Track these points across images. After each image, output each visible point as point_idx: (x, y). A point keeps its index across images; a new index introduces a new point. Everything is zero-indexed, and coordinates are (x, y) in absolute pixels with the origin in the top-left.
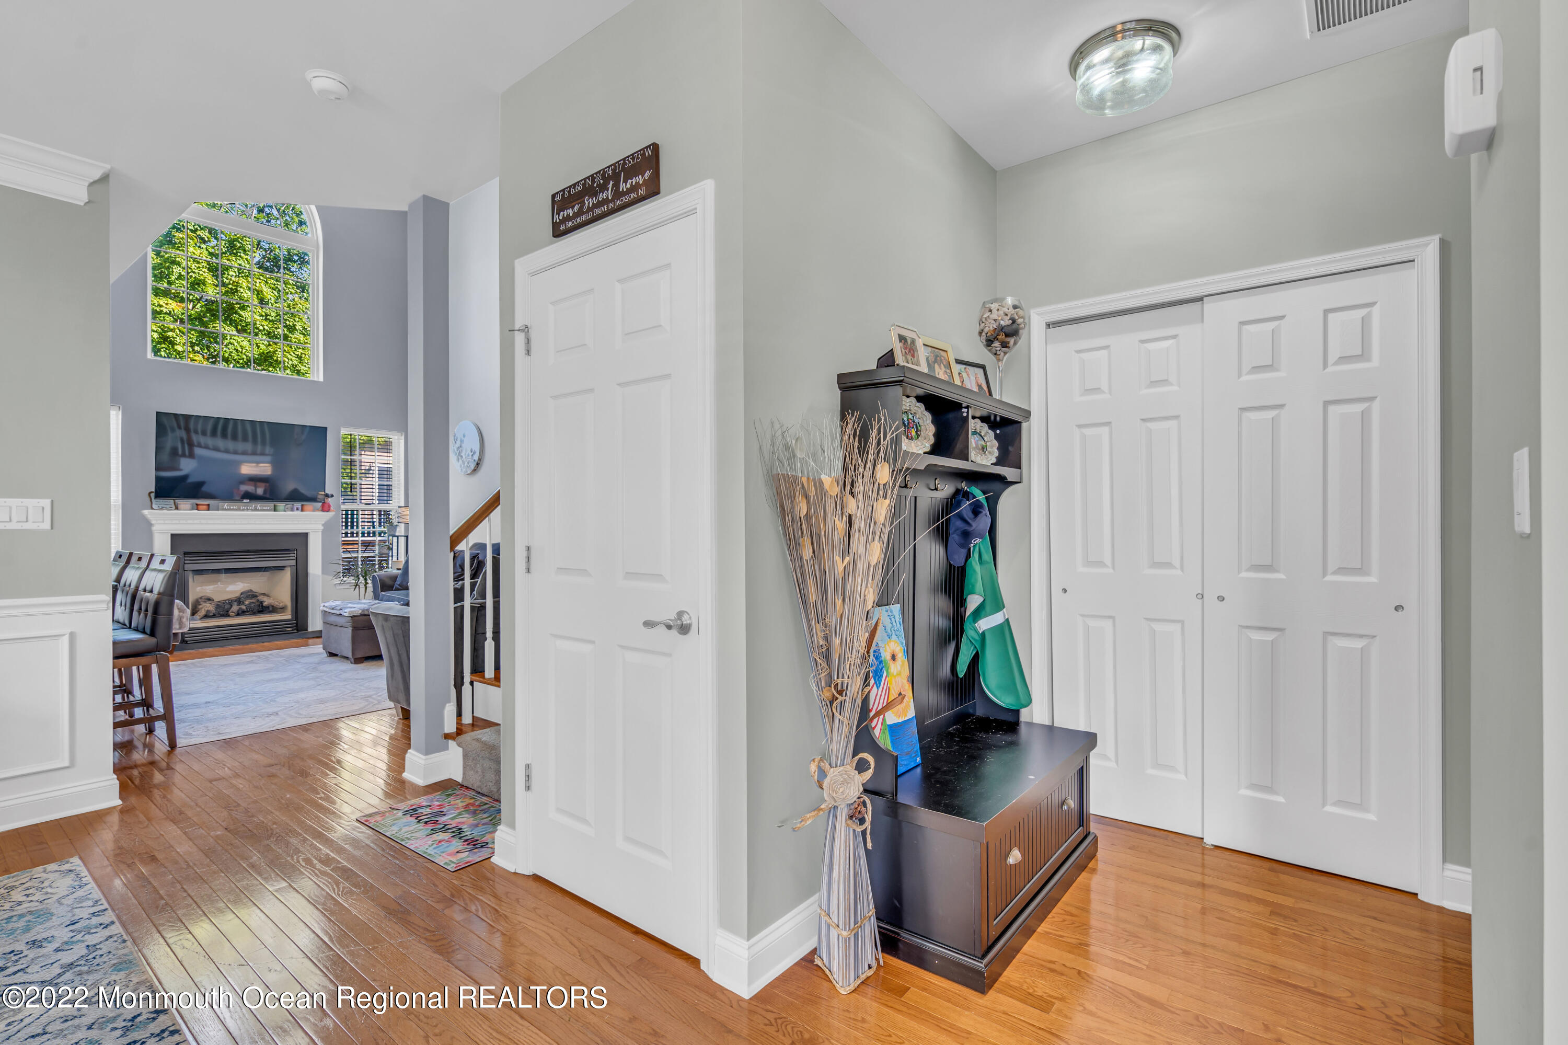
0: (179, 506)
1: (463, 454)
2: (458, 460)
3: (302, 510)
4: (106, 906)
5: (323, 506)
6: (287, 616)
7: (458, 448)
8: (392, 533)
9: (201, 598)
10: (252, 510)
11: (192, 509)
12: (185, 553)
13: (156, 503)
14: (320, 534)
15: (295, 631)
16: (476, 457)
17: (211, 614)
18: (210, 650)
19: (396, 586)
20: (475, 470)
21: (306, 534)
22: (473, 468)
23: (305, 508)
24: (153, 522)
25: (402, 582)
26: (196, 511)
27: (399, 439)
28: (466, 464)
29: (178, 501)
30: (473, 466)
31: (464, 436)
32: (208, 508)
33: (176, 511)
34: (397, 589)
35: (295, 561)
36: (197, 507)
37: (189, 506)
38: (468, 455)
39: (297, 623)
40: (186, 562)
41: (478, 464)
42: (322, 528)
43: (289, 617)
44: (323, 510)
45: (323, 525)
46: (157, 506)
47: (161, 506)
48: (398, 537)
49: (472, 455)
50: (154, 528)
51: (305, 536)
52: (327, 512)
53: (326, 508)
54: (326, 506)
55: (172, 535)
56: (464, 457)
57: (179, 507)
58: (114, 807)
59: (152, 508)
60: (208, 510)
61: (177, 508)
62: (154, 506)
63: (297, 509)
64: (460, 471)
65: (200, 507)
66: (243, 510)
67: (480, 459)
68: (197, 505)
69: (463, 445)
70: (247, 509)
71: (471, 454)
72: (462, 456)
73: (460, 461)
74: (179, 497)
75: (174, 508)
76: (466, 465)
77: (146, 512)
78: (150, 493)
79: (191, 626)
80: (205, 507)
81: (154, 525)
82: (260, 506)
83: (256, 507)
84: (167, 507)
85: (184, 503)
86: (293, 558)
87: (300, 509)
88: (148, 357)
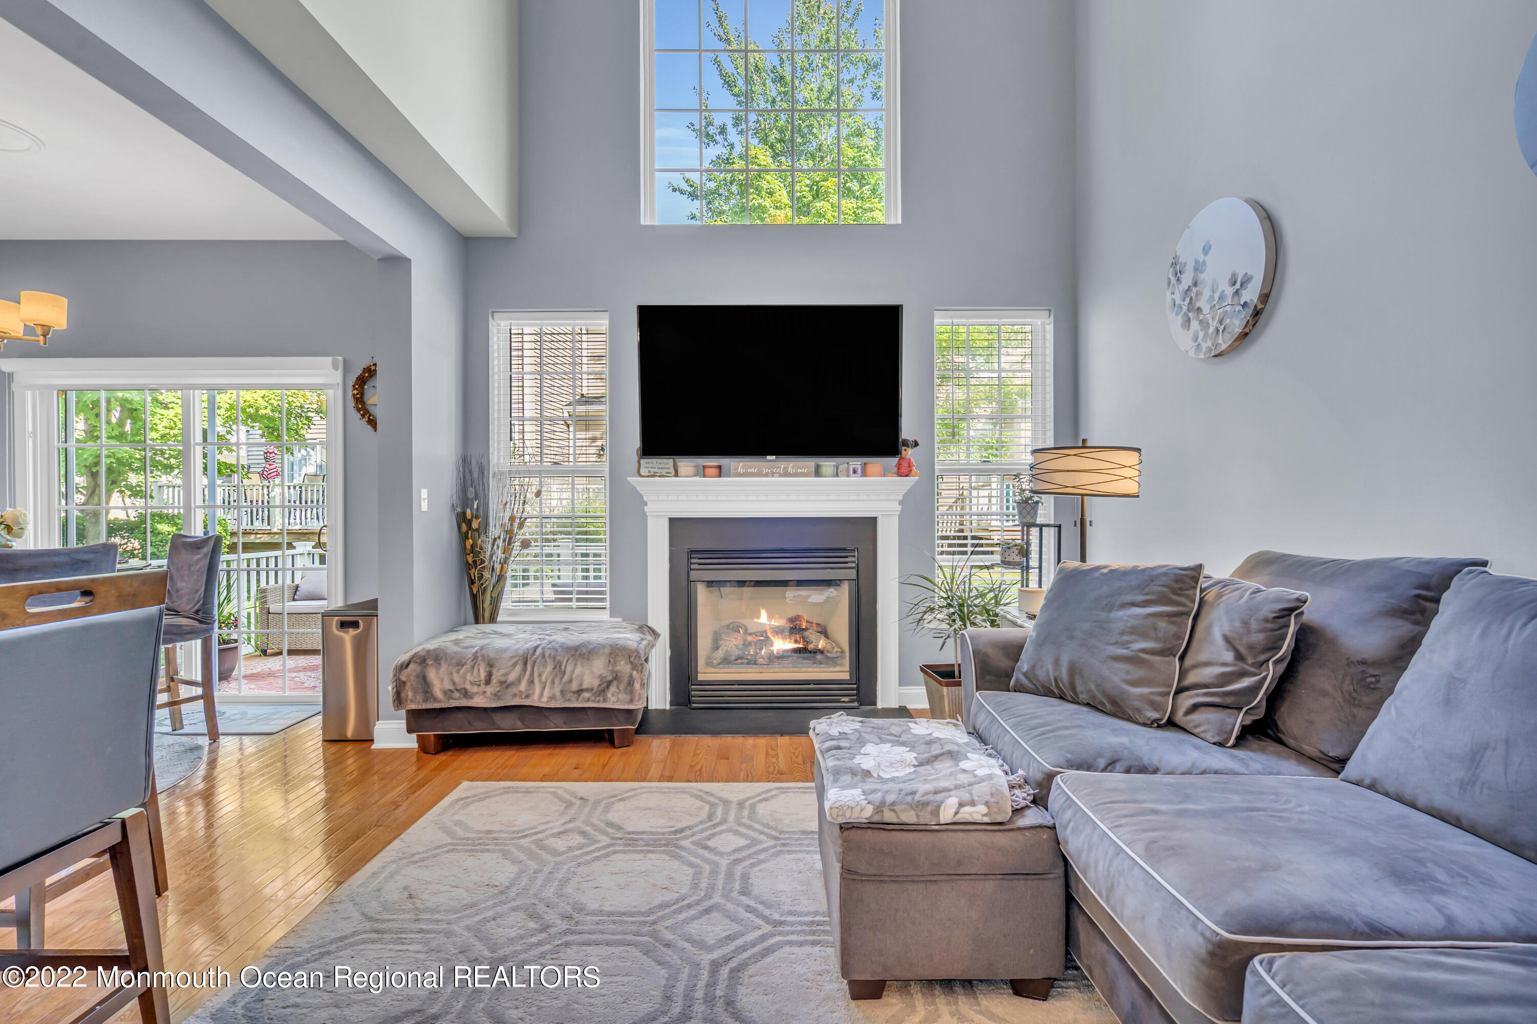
0: (680, 471)
1: (1203, 304)
2: (1187, 322)
3: (864, 474)
5: (899, 466)
6: (841, 672)
7: (1189, 289)
8: (1028, 519)
10: (781, 475)
11: (695, 476)
12: (689, 553)
13: (648, 466)
14: (896, 520)
15: (856, 704)
16: (1251, 295)
17: (733, 658)
19: (1017, 676)
20: (1244, 335)
21: (874, 520)
22: (1238, 330)
23: (871, 469)
24: (645, 499)
25: (1033, 668)
26: (698, 479)
27: (1043, 325)
28: (1213, 324)
29: (678, 460)
30: (1237, 325)
31: (1206, 250)
32: (720, 471)
33: (674, 479)
34: (1019, 689)
35: (855, 571)
36: (702, 472)
37: (691, 470)
38: (1222, 297)
39: (858, 689)
40: (693, 567)
41: (1257, 313)
42: (900, 508)
43: (846, 676)
44: (900, 474)
45: (900, 503)
46: (647, 470)
47: (652, 470)
48: (1041, 527)
49: (1237, 292)
50: (646, 508)
51: (871, 523)
52: (906, 476)
53: (904, 470)
54: (905, 464)
55: (672, 520)
56: (1206, 309)
57: (679, 475)
59: (640, 475)
60: (720, 476)
61: (676, 475)
62: (643, 471)
63: (855, 472)
64: (1192, 353)
65: (709, 471)
66: (766, 475)
67: (1265, 297)
68: (704, 467)
69: (1202, 276)
70: (773, 475)
71: (1230, 291)
72: (1199, 310)
73: (1195, 325)
74: (683, 454)
75: (673, 473)
76: (1212, 329)
78: (636, 449)
79: (701, 677)
80: (715, 471)
81: (646, 504)
82: (792, 468)
83: (786, 469)
84: (664, 472)
85: (687, 464)
86: (854, 565)
87: (859, 471)
88: (642, 223)
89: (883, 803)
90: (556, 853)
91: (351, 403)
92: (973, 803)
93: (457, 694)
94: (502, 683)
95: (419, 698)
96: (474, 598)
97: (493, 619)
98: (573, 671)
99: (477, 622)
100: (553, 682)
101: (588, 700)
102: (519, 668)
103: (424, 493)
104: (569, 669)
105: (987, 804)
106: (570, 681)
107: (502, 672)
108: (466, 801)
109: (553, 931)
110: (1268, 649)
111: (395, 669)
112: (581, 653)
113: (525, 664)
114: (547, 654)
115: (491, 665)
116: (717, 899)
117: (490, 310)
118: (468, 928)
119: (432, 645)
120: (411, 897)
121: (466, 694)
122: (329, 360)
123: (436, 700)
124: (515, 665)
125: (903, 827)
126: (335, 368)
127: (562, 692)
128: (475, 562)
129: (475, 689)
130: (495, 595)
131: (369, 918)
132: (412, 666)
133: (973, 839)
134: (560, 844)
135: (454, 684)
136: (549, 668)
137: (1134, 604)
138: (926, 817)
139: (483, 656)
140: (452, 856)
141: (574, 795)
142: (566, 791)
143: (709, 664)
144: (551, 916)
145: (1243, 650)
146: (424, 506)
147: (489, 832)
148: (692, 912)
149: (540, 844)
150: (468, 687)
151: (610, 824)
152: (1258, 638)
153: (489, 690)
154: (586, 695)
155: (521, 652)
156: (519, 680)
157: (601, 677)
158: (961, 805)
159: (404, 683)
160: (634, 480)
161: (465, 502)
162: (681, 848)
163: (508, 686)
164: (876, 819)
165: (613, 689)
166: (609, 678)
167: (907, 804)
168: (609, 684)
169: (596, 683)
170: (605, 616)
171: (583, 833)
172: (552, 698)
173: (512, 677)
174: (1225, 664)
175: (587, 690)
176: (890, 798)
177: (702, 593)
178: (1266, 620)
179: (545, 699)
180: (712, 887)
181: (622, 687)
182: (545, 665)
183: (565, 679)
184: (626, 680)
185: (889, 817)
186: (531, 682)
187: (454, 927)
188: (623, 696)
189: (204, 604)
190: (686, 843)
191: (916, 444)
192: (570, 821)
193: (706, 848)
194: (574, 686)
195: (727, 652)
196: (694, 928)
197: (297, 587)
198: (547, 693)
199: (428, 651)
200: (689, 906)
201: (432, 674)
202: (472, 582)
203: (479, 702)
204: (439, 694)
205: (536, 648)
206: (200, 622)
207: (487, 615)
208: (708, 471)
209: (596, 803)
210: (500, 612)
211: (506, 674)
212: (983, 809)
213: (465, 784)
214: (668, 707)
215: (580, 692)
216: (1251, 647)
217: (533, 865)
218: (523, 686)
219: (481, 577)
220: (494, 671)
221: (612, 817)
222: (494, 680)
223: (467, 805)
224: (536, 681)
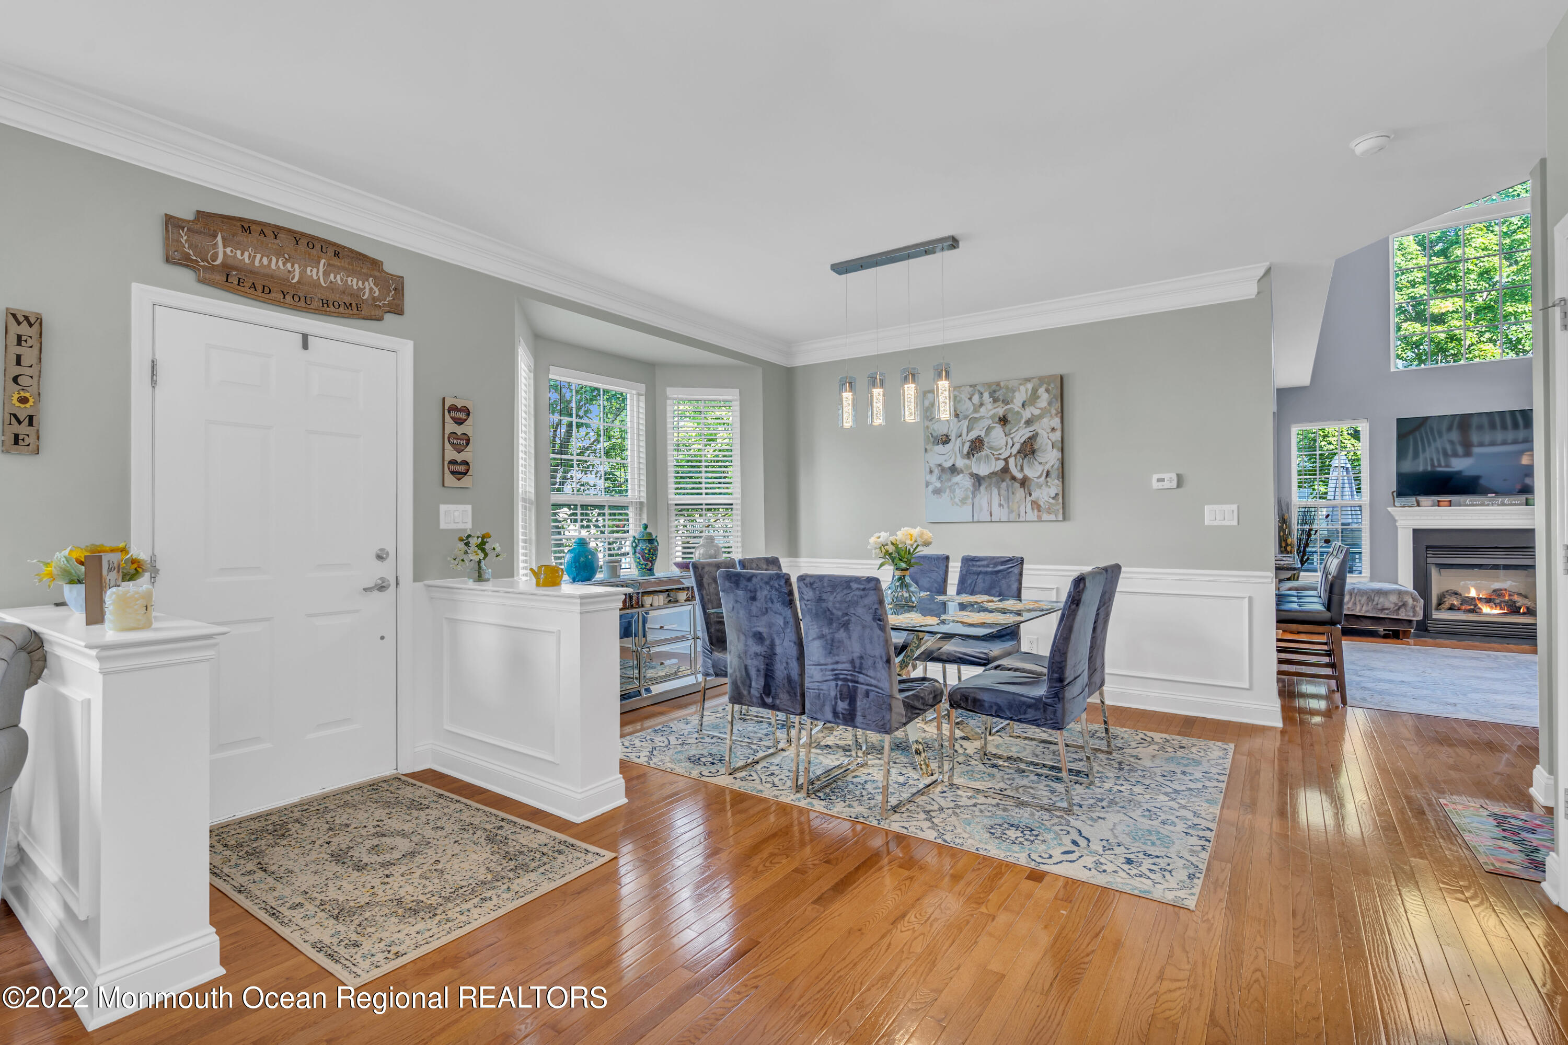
0: (1421, 503)
4: (1228, 773)
9: (1447, 591)
10: (1499, 505)
11: (1432, 506)
12: (1427, 547)
13: (1398, 501)
17: (1458, 608)
18: (1447, 642)
24: (1396, 518)
26: (1437, 508)
29: (1420, 498)
32: (1450, 504)
33: (1417, 508)
36: (1438, 504)
37: (1430, 503)
40: (1428, 555)
46: (1399, 503)
47: (1403, 503)
50: (1398, 524)
55: (1414, 530)
57: (1421, 505)
58: (1276, 728)
59: (1395, 506)
60: (1450, 506)
61: (1418, 505)
62: (1396, 504)
65: (1443, 503)
66: (1485, 505)
68: (1439, 501)
70: (1492, 505)
74: (1419, 495)
75: (1416, 505)
77: (1389, 509)
78: (1393, 492)
79: (1434, 617)
80: (1447, 503)
81: (1397, 521)
82: (1508, 501)
83: (1503, 501)
84: (1411, 504)
85: (1426, 500)
98: (1379, 600)
101: (1388, 614)
104: (1376, 599)
106: (1377, 604)
112: (1384, 592)
114: (1362, 592)
117: (1292, 420)
127: (1372, 609)
136: (1364, 598)
143: (1437, 611)
154: (1386, 612)
156: (1347, 602)
157: (1396, 604)
160: (1391, 509)
165: (1402, 610)
168: (1399, 607)
169: (1391, 606)
172: (1367, 611)
175: (1387, 609)
177: (1435, 570)
179: (1363, 612)
181: (1407, 609)
182: (1362, 597)
183: (1374, 603)
184: (1410, 606)
186: (1355, 604)
194: (1379, 607)
195: (1451, 604)
198: (1364, 608)
215: (1382, 609)
218: (1349, 605)
224: (1358, 603)
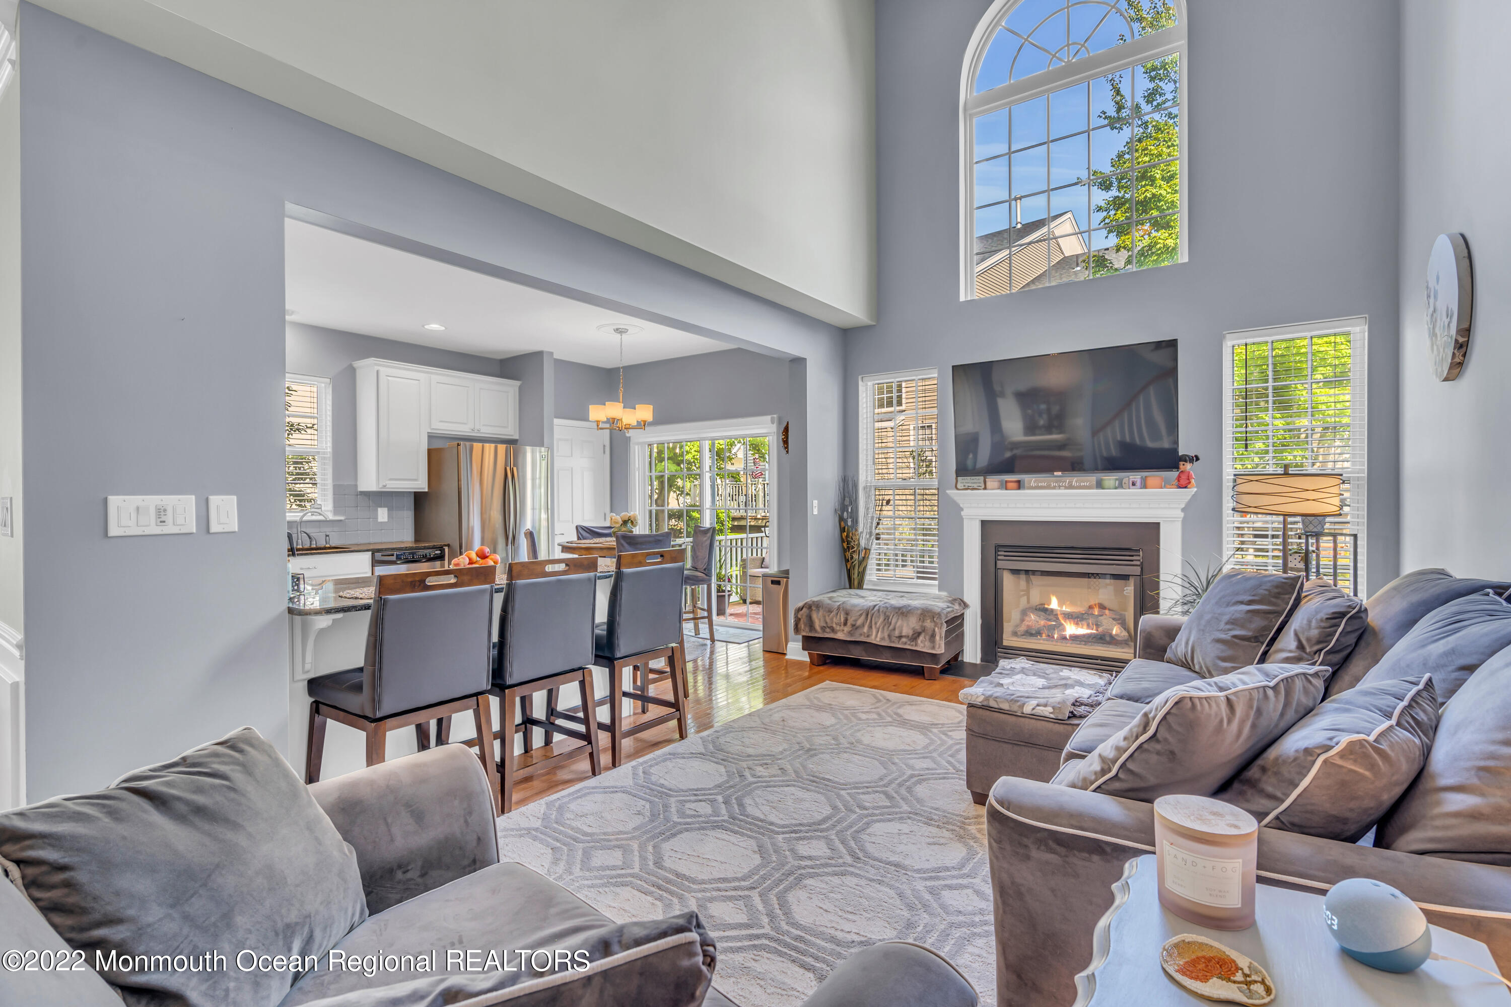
0: (988, 485)
1: (1438, 329)
3: (1144, 486)
5: (1178, 479)
6: (1128, 653)
8: (1311, 528)
10: (1066, 488)
12: (995, 547)
13: (963, 481)
14: (1179, 525)
17: (1033, 632)
19: (1169, 651)
20: (1457, 364)
21: (1159, 524)
22: (1452, 358)
23: (1150, 481)
24: (961, 506)
25: (1177, 645)
26: (1003, 491)
28: (1442, 351)
29: (986, 478)
31: (1438, 279)
32: (1019, 485)
33: (983, 491)
35: (1139, 568)
36: (1004, 486)
37: (996, 484)
38: (1444, 327)
40: (999, 557)
41: (1462, 341)
42: (1182, 515)
44: (1178, 486)
45: (1183, 510)
46: (962, 485)
47: (967, 485)
48: (1334, 536)
50: (962, 513)
51: (1153, 527)
52: (1186, 487)
53: (1183, 482)
54: (1184, 477)
55: (983, 523)
56: (1439, 335)
57: (987, 488)
59: (957, 489)
60: (1019, 488)
61: (985, 488)
62: (959, 486)
63: (1134, 484)
64: (1433, 374)
66: (1054, 488)
67: (1466, 331)
68: (1006, 482)
70: (1059, 487)
71: (1446, 323)
72: (1436, 335)
73: (1435, 348)
75: (983, 487)
76: (1441, 355)
78: (953, 471)
79: (1005, 643)
80: (1015, 485)
81: (962, 510)
82: (1076, 482)
83: (1070, 482)
84: (975, 486)
85: (993, 480)
86: (1138, 563)
87: (1138, 484)
88: (962, 298)
89: (991, 696)
90: (860, 719)
91: (782, 444)
92: (1045, 706)
93: (828, 630)
94: (853, 625)
95: (807, 629)
96: (849, 571)
97: (860, 586)
98: (896, 623)
99: (850, 588)
100: (883, 627)
101: (905, 643)
102: (863, 617)
103: (815, 502)
104: (894, 622)
105: (1054, 708)
106: (894, 629)
107: (853, 618)
108: (825, 689)
109: (841, 746)
110: (1319, 642)
111: (796, 610)
112: (903, 612)
113: (867, 615)
114: (881, 610)
115: (847, 614)
116: (935, 755)
117: (860, 377)
118: (804, 736)
119: (815, 599)
120: (783, 720)
121: (833, 630)
122: (768, 418)
123: (816, 631)
124: (861, 615)
125: (1000, 711)
126: (773, 422)
127: (889, 636)
128: (848, 548)
129: (838, 628)
130: (861, 569)
131: (763, 724)
132: (804, 609)
133: (1040, 724)
134: (864, 716)
135: (826, 623)
136: (881, 619)
137: (1242, 603)
138: (1015, 708)
139: (843, 607)
140: (808, 710)
141: (885, 698)
142: (881, 695)
143: (1015, 634)
144: (842, 740)
145: (1304, 642)
146: (815, 512)
147: (830, 704)
148: (917, 756)
149: (854, 715)
150: (834, 626)
151: (897, 714)
152: (1315, 633)
153: (847, 629)
154: (904, 640)
155: (865, 608)
156: (863, 625)
157: (913, 629)
158: (1038, 705)
159: (800, 619)
160: (952, 492)
161: (843, 508)
162: (931, 732)
163: (856, 629)
164: (985, 703)
165: (921, 638)
166: (920, 630)
167: (1005, 699)
168: (919, 634)
169: (910, 633)
170: (935, 591)
171: (879, 714)
172: (883, 639)
173: (859, 622)
174: (1290, 651)
175: (905, 636)
176: (996, 695)
177: (1008, 581)
178: (1322, 620)
179: (878, 639)
180: (935, 750)
181: (927, 637)
182: (879, 617)
183: (891, 627)
184: (930, 633)
185: (992, 704)
186: (870, 627)
187: (799, 735)
188: (927, 644)
189: (708, 565)
190: (935, 730)
191: (1197, 459)
192: (875, 708)
193: (946, 735)
194: (897, 633)
195: (1028, 626)
196: (911, 762)
197: (764, 558)
198: (880, 635)
199: (814, 602)
200: (916, 754)
201: (815, 616)
202: (847, 561)
203: (840, 636)
204: (818, 628)
205: (875, 606)
206: (706, 575)
207: (856, 583)
208: (1009, 485)
209: (895, 703)
210: (866, 582)
211: (856, 621)
212: (1050, 709)
213: (828, 682)
214: (978, 661)
215: (900, 637)
216: (1308, 640)
217: (845, 721)
218: (865, 629)
219: (852, 558)
220: (849, 618)
221: (900, 711)
222: (849, 624)
223: (824, 691)
224: (873, 627)
